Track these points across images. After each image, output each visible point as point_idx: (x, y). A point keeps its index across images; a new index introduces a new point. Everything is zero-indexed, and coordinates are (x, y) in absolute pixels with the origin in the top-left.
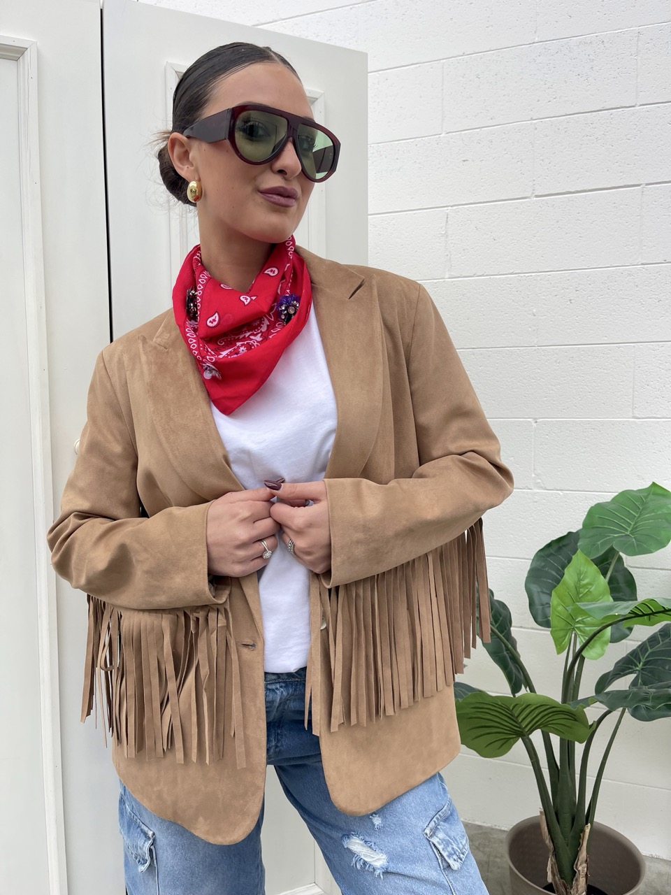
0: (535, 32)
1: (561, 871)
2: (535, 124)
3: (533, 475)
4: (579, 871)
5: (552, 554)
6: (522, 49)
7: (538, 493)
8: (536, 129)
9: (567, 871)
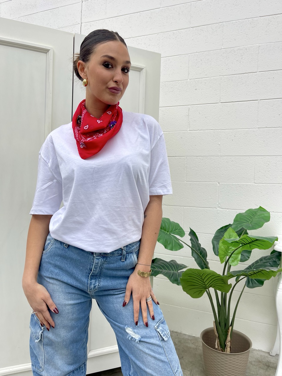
0: (222, 45)
1: (221, 345)
2: (221, 77)
3: (218, 203)
4: (227, 345)
5: (223, 231)
6: (217, 51)
7: (219, 210)
8: (221, 79)
9: (223, 345)
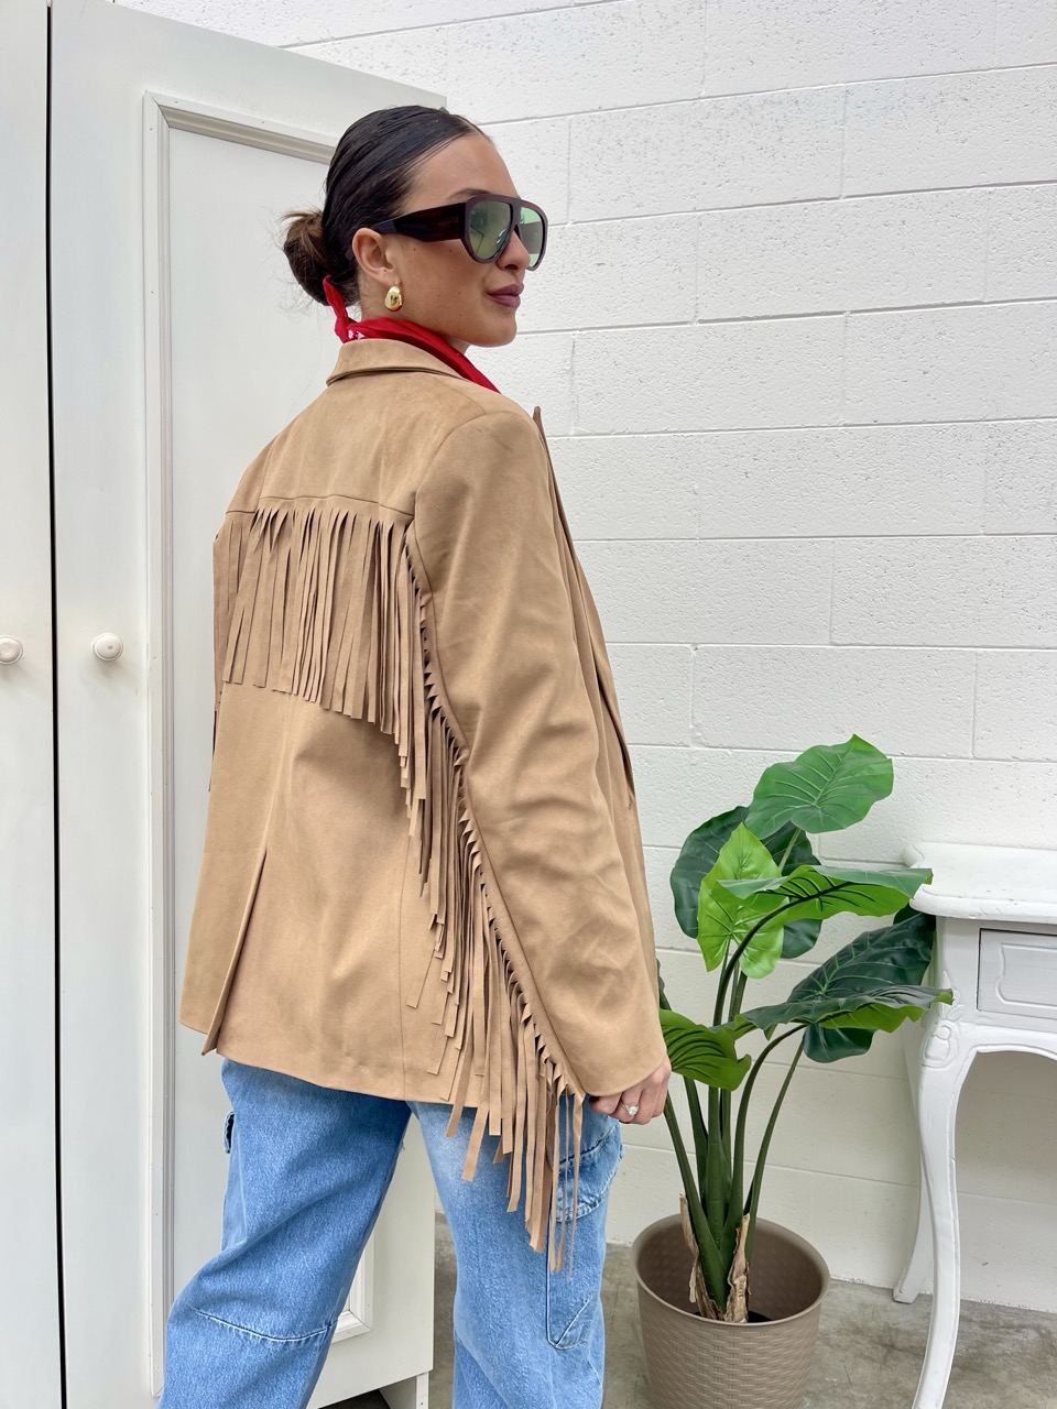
0: (702, 82)
1: (709, 1288)
2: (700, 217)
3: (691, 726)
4: (735, 1285)
5: (712, 837)
6: (682, 106)
7: (697, 751)
8: (701, 225)
9: (719, 1286)
